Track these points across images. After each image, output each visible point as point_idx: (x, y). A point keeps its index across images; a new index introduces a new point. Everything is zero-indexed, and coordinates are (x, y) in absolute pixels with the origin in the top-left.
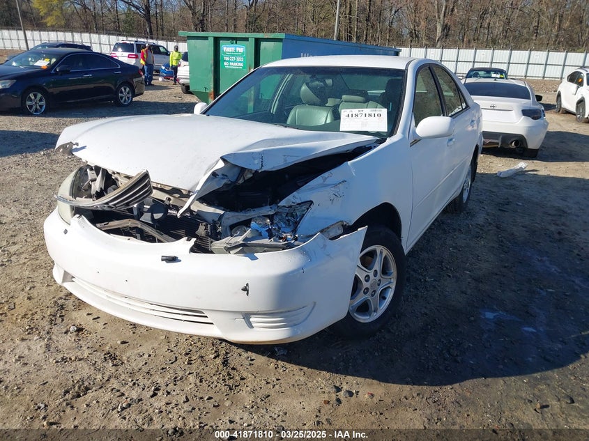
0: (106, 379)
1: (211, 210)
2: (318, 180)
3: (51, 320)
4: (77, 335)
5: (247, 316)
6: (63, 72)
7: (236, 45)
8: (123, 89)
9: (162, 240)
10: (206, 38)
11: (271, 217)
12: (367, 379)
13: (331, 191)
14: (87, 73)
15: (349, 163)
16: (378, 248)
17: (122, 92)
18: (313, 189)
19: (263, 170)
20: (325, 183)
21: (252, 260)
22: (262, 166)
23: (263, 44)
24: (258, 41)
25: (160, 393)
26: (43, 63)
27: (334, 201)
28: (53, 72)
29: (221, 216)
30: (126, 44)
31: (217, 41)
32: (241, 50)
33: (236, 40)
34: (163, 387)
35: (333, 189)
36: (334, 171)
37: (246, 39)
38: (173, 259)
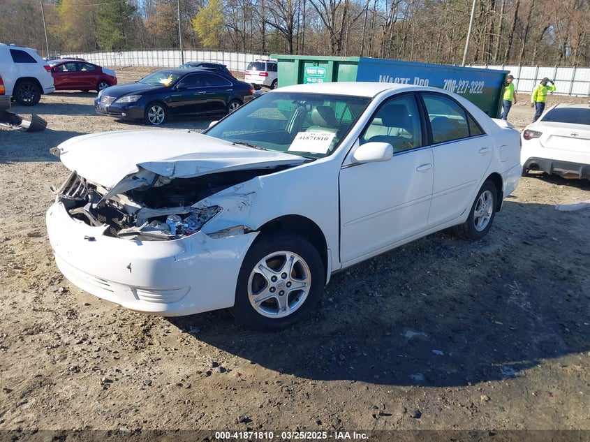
0: (57, 326)
1: (133, 204)
2: (231, 189)
3: (52, 281)
4: (61, 295)
5: (134, 289)
6: (181, 89)
7: (317, 67)
8: (233, 105)
9: (95, 224)
10: (293, 61)
11: (183, 217)
12: (267, 370)
13: (242, 199)
14: (201, 90)
15: (260, 177)
16: (288, 254)
17: (232, 108)
18: (223, 196)
19: (175, 176)
20: (237, 192)
21: (138, 245)
22: (174, 173)
23: (341, 67)
24: (336, 64)
25: (84, 343)
26: (166, 82)
27: (243, 209)
28: (173, 89)
29: (139, 210)
30: (259, 63)
31: (302, 63)
32: (321, 72)
33: (318, 62)
34: (90, 339)
35: (242, 198)
36: (246, 183)
37: (326, 62)
38: (92, 239)
